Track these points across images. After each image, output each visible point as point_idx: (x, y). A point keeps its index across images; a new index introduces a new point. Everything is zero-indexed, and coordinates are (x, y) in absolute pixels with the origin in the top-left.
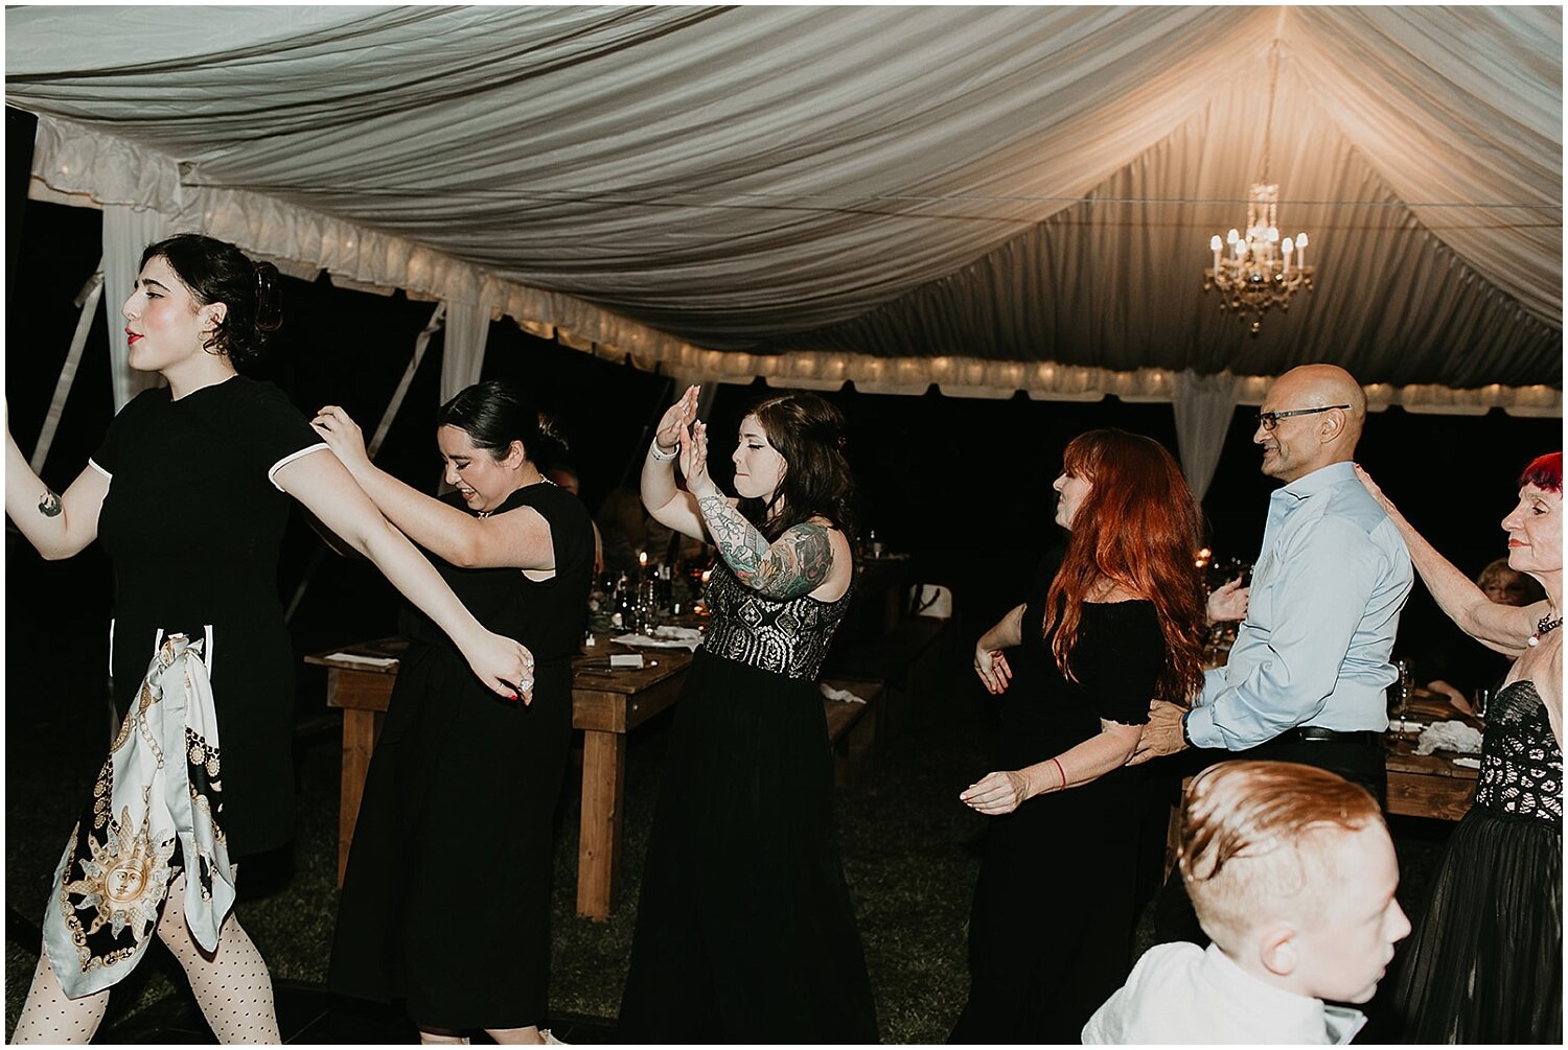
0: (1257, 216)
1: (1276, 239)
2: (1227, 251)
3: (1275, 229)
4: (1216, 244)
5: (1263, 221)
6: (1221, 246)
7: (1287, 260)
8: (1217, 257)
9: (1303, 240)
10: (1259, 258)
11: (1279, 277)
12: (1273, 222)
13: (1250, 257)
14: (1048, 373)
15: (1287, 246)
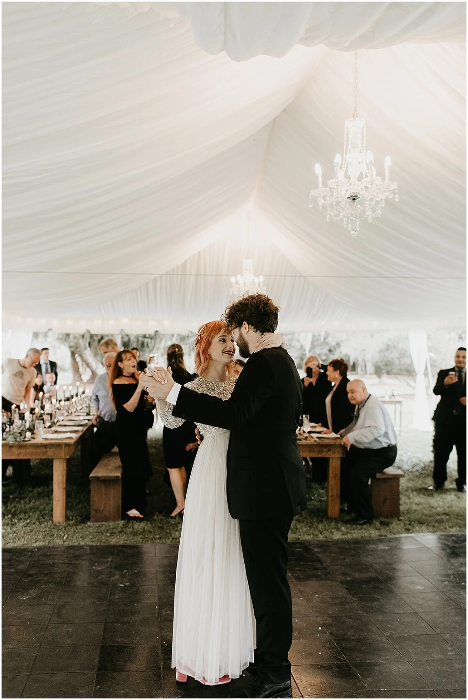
0: (246, 271)
1: (253, 278)
2: (237, 283)
3: (252, 275)
4: (233, 279)
5: (248, 272)
6: (235, 281)
7: (257, 285)
8: (233, 284)
9: (261, 278)
10: (248, 284)
12: (252, 273)
13: (245, 284)
14: (166, 323)
15: (256, 281)
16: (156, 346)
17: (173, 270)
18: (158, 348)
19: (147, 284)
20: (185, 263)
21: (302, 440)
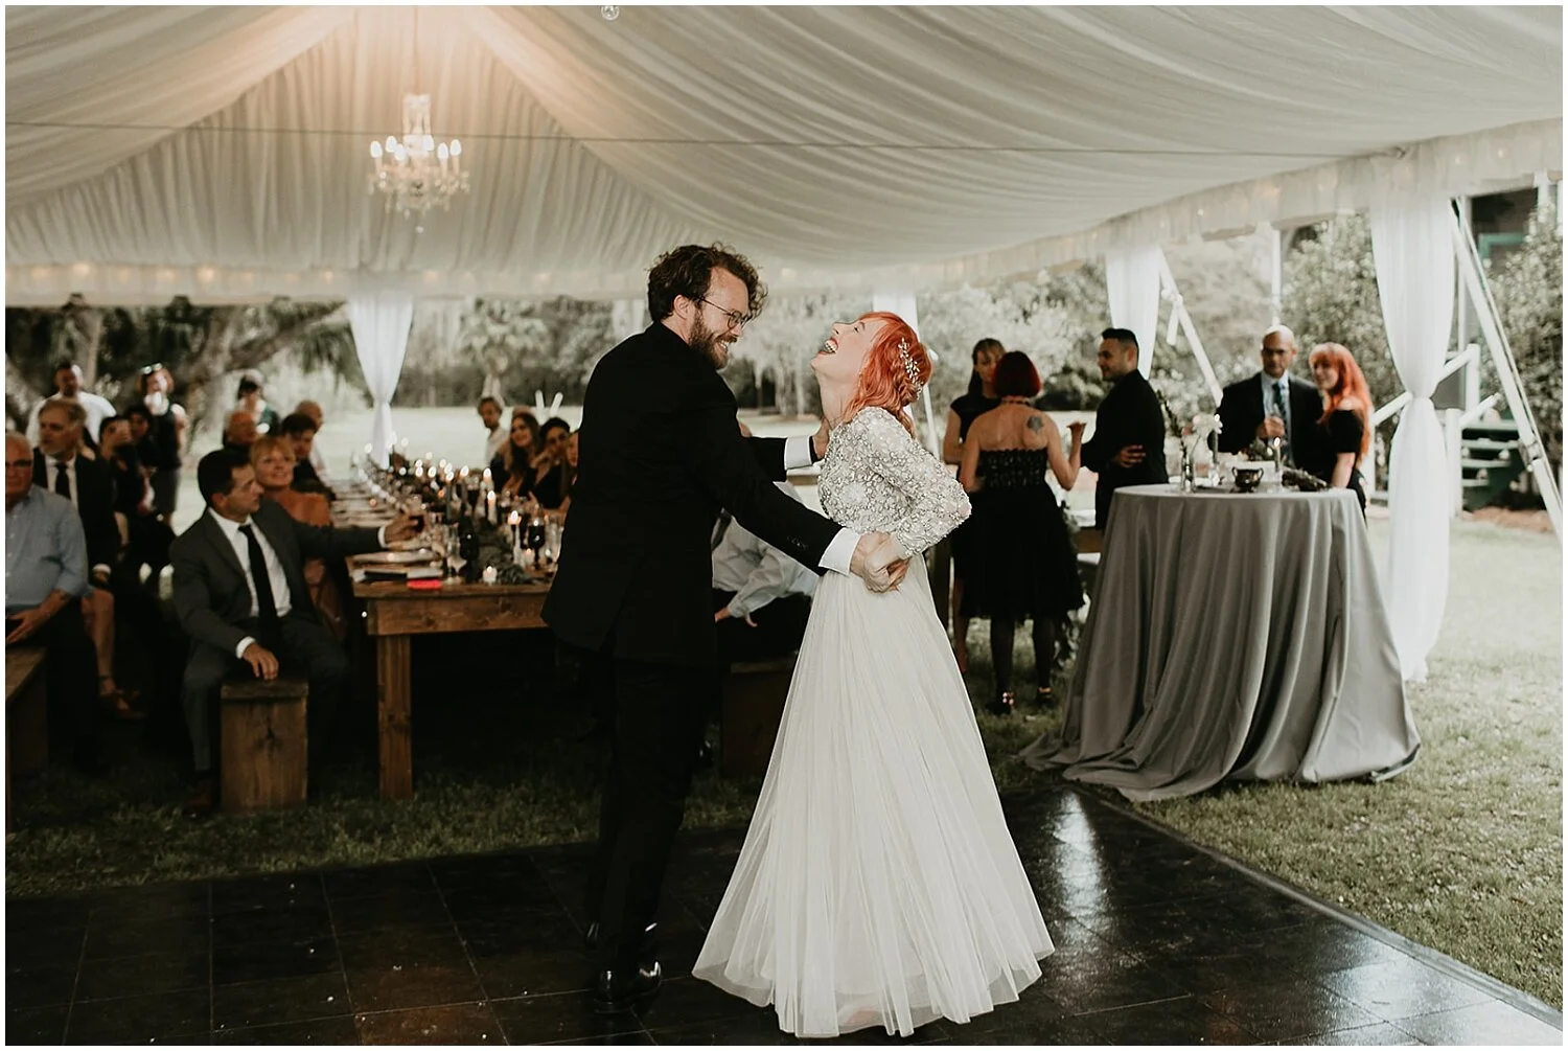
0: (413, 125)
1: (432, 147)
2: (387, 159)
3: (430, 137)
4: (375, 150)
5: (418, 129)
6: (381, 153)
7: (445, 166)
8: (379, 163)
9: (456, 147)
10: (418, 164)
11: (437, 183)
12: (428, 130)
13: (410, 163)
14: (208, 275)
15: (443, 153)
16: (211, 343)
17: (207, 120)
18: (216, 351)
19: (132, 162)
20: (242, 99)
21: (535, 581)
